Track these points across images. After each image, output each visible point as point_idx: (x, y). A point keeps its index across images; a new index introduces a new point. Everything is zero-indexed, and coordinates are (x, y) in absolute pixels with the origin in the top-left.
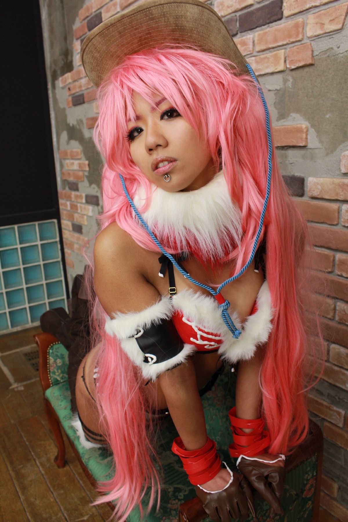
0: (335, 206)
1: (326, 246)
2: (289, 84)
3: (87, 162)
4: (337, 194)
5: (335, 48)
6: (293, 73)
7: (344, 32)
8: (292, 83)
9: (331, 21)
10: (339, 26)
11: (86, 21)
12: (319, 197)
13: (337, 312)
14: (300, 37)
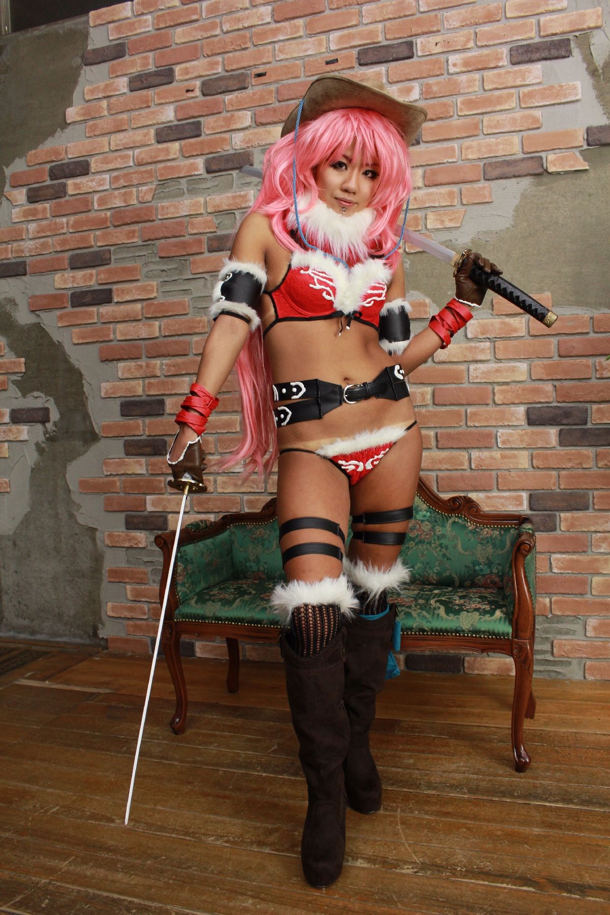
0: (463, 367)
1: (456, 403)
2: (407, 266)
3: (23, 360)
4: (465, 356)
5: (453, 241)
6: (411, 257)
7: (461, 230)
8: (410, 265)
9: (450, 220)
10: (459, 225)
11: (48, 166)
12: (447, 360)
13: (472, 460)
14: (420, 228)
